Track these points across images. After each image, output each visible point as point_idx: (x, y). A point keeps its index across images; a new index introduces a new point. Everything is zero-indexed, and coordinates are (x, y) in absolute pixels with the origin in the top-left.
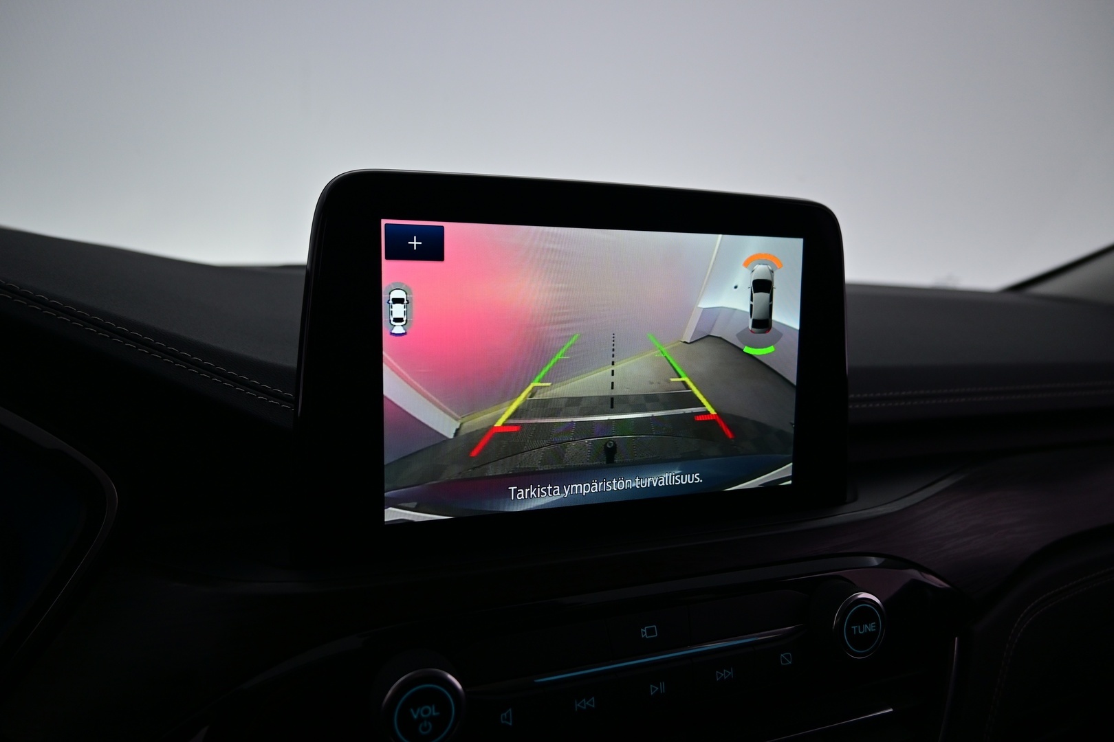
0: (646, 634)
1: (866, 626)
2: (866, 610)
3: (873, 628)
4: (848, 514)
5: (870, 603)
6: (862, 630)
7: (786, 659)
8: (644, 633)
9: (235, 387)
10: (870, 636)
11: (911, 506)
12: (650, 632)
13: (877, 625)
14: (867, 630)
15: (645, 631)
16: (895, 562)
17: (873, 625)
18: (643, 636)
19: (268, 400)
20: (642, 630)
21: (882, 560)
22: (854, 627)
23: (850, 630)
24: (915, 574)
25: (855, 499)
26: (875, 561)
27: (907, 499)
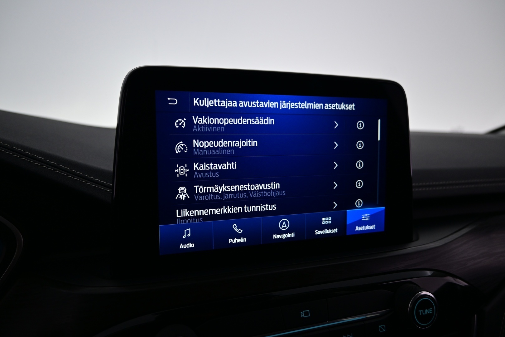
0: (303, 315)
1: (427, 310)
2: (426, 302)
3: (431, 311)
4: (413, 247)
5: (429, 297)
6: (424, 313)
7: (382, 328)
8: (302, 314)
9: (86, 183)
10: (429, 316)
11: (448, 243)
12: (306, 314)
13: (433, 310)
14: (428, 313)
15: (303, 313)
16: (439, 273)
17: (431, 310)
18: (302, 316)
19: (104, 189)
20: (301, 313)
21: (432, 272)
22: (420, 311)
23: (417, 313)
24: (450, 279)
25: (417, 239)
26: (429, 273)
27: (445, 239)
